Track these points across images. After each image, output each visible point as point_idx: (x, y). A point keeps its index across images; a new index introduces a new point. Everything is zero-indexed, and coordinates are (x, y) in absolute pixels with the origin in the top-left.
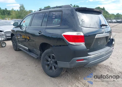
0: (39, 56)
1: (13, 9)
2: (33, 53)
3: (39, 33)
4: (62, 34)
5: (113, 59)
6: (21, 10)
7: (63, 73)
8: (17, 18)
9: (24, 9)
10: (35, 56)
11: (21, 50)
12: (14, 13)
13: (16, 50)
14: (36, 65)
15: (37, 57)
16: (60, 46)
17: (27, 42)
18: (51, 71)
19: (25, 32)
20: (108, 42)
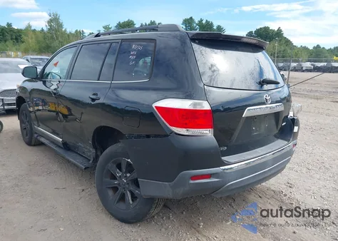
0: (91, 162)
1: (29, 26)
2: (75, 154)
3: (93, 100)
4: (154, 105)
5: (297, 171)
6: (51, 29)
7: (154, 211)
8: (40, 51)
9: (60, 25)
10: (81, 163)
11: (42, 144)
12: (32, 38)
13: (29, 144)
14: (83, 188)
15: (87, 165)
16: (148, 136)
17: (61, 121)
18: (122, 206)
19: (55, 94)
20: (279, 127)
